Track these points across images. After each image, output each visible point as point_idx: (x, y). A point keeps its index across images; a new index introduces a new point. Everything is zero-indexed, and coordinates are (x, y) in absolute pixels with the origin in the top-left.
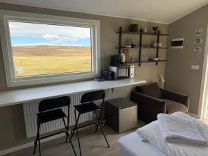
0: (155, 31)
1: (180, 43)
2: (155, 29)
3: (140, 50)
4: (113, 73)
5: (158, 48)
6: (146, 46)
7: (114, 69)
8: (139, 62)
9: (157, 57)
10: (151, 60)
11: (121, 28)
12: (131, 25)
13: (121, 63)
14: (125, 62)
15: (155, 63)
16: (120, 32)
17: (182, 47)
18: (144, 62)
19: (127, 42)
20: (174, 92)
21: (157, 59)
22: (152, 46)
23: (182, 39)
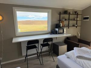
0: (76, 13)
1: (87, 18)
2: (75, 12)
3: (69, 21)
4: (56, 31)
5: (77, 21)
6: (71, 20)
7: (57, 29)
8: (68, 26)
9: (77, 24)
10: (74, 26)
11: (60, 12)
12: (65, 11)
13: (60, 27)
14: (62, 27)
15: (76, 27)
16: (60, 14)
17: (88, 20)
18: (71, 26)
19: (63, 18)
20: (83, 40)
21: (77, 25)
22: (74, 20)
23: (89, 16)
